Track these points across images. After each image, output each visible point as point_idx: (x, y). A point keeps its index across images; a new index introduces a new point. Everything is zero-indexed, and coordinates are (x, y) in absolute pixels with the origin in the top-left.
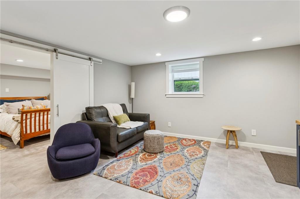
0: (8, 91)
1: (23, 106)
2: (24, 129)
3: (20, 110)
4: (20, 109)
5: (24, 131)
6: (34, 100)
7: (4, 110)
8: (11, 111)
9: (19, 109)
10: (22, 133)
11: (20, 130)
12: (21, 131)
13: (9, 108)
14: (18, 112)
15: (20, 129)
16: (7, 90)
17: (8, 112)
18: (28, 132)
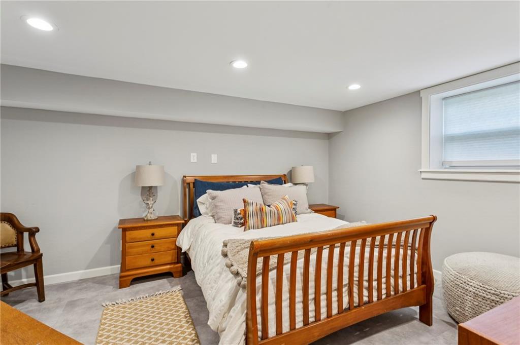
0: (216, 162)
1: (244, 201)
2: (259, 319)
3: (239, 214)
4: (239, 212)
5: (260, 327)
6: (266, 185)
7: (207, 208)
8: (220, 215)
9: (235, 211)
10: (250, 335)
11: (244, 325)
12: (247, 325)
13: (216, 207)
14: (233, 220)
15: (243, 318)
16: (214, 158)
17: (213, 216)
18: (272, 331)
